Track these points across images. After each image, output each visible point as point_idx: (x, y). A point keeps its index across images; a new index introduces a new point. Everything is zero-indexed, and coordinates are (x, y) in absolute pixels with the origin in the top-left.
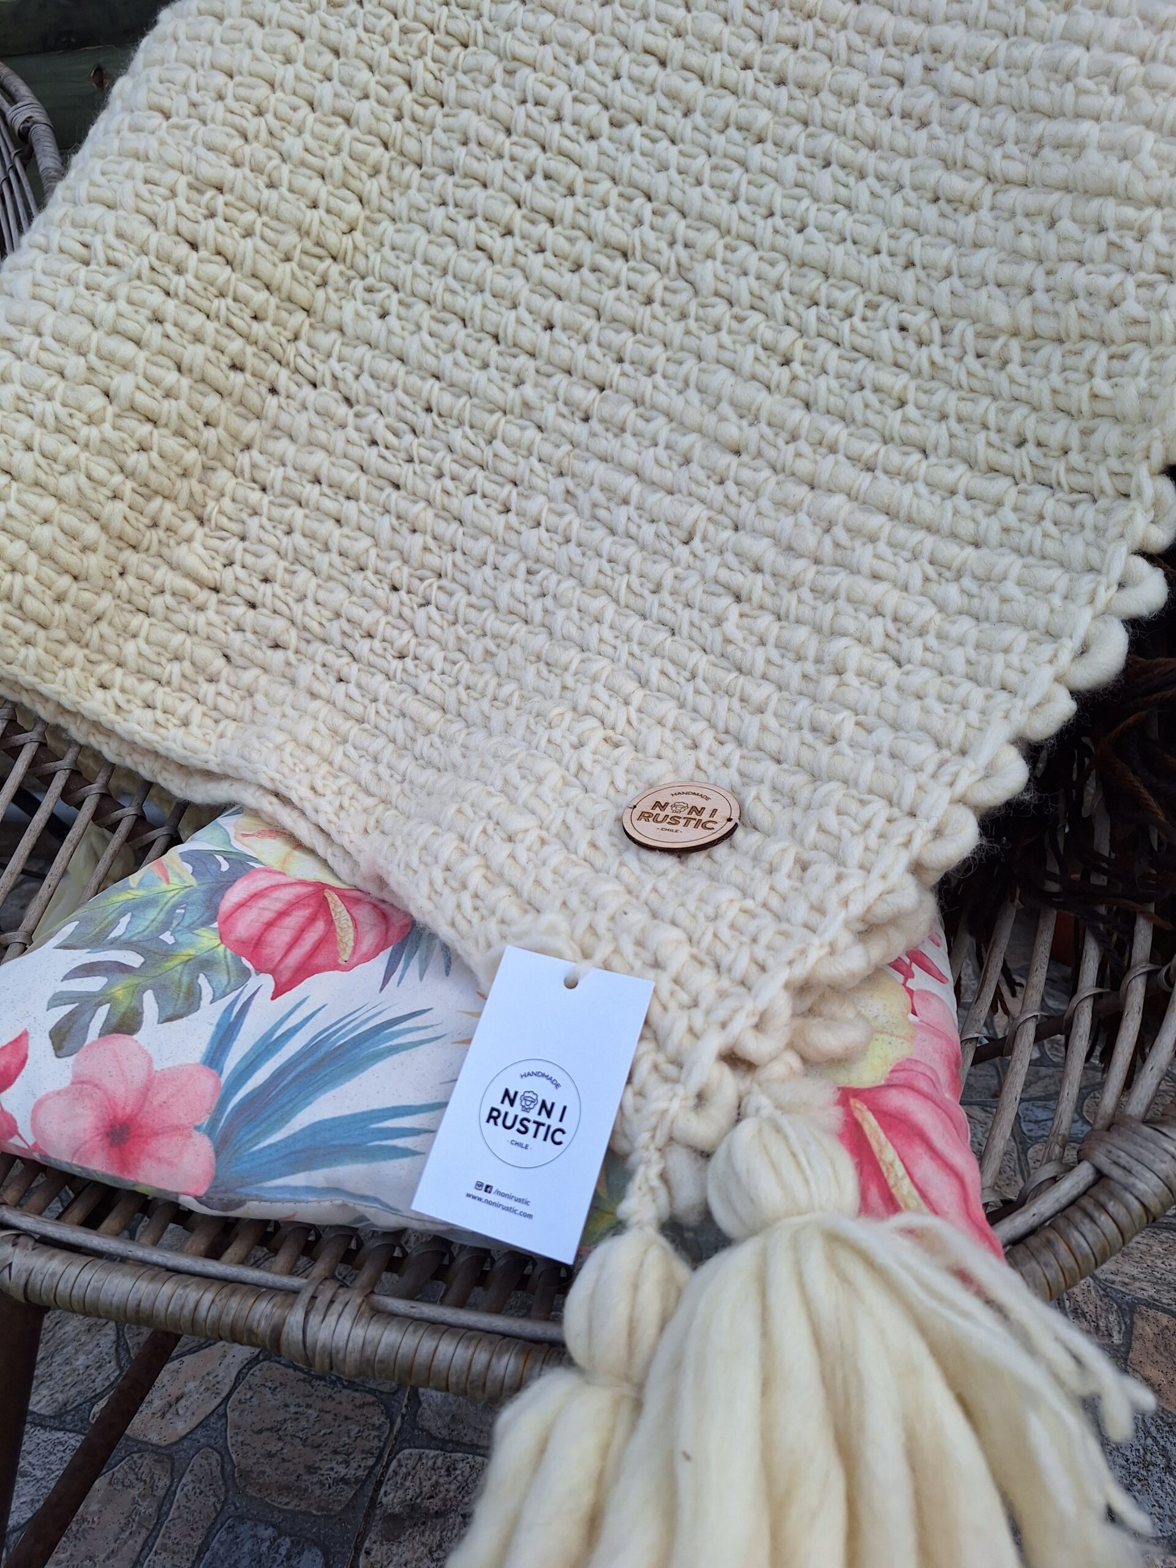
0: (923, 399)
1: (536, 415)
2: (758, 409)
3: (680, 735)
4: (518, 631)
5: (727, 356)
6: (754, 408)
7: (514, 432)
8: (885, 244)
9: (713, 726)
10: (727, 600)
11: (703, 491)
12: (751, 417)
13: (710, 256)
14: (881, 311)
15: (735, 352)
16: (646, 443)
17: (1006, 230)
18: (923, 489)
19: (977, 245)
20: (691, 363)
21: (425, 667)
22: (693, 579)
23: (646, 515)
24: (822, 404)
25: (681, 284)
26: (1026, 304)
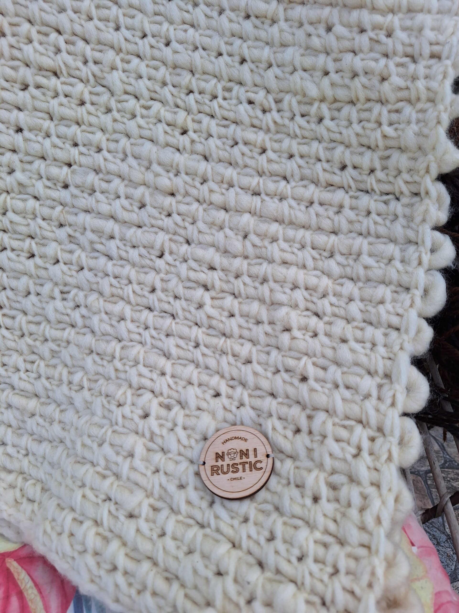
0: (276, 146)
1: (30, 190)
2: (177, 165)
3: (205, 388)
4: (69, 334)
5: (146, 133)
6: (174, 165)
7: (19, 205)
8: (224, 49)
9: (222, 377)
10: (200, 291)
11: (160, 223)
12: (174, 171)
13: (113, 68)
14: (234, 93)
15: (150, 129)
16: (112, 196)
17: (300, 34)
18: (293, 203)
19: (284, 45)
20: (124, 141)
21: (13, 370)
22: (174, 281)
23: (129, 244)
24: (215, 156)
25: (99, 89)
26: (326, 81)
